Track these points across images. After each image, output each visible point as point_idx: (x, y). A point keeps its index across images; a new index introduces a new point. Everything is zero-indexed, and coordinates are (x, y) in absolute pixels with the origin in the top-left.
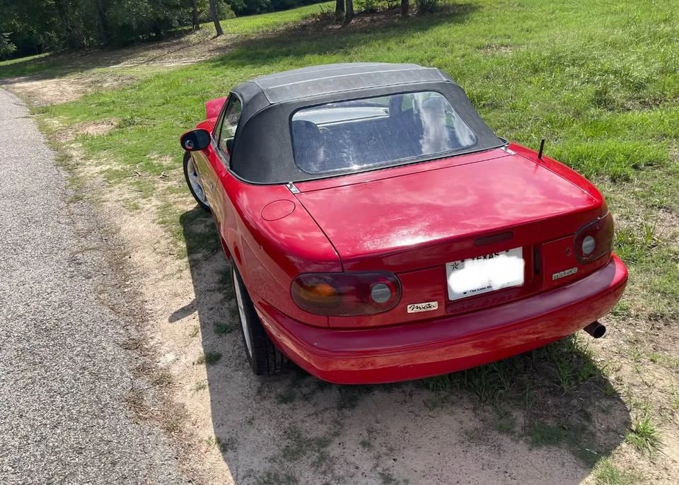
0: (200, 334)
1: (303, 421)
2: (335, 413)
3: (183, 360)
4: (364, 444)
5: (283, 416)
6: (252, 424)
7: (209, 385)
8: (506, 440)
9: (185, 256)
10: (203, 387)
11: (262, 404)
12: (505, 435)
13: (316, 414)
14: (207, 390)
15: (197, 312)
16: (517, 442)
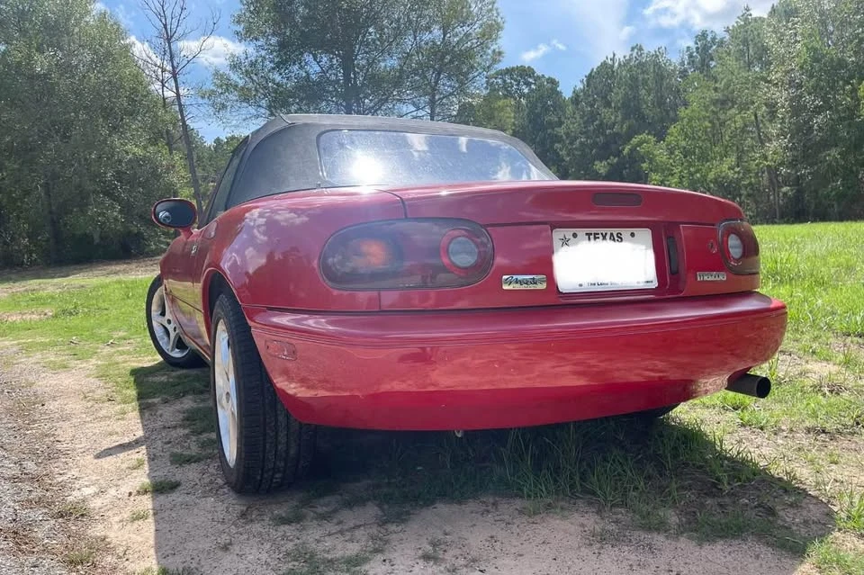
0: (146, 467)
1: (318, 541)
2: (374, 530)
3: (112, 492)
4: (426, 557)
5: (284, 537)
6: (227, 549)
7: (154, 514)
8: (658, 539)
9: (133, 400)
10: (143, 517)
11: (248, 527)
12: (656, 533)
13: (341, 532)
14: (151, 520)
15: (144, 447)
16: (676, 539)
